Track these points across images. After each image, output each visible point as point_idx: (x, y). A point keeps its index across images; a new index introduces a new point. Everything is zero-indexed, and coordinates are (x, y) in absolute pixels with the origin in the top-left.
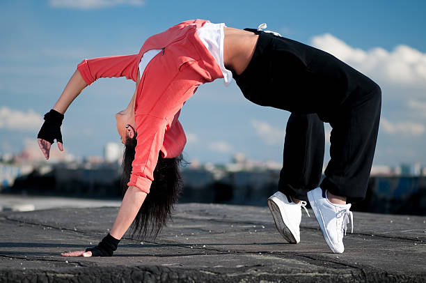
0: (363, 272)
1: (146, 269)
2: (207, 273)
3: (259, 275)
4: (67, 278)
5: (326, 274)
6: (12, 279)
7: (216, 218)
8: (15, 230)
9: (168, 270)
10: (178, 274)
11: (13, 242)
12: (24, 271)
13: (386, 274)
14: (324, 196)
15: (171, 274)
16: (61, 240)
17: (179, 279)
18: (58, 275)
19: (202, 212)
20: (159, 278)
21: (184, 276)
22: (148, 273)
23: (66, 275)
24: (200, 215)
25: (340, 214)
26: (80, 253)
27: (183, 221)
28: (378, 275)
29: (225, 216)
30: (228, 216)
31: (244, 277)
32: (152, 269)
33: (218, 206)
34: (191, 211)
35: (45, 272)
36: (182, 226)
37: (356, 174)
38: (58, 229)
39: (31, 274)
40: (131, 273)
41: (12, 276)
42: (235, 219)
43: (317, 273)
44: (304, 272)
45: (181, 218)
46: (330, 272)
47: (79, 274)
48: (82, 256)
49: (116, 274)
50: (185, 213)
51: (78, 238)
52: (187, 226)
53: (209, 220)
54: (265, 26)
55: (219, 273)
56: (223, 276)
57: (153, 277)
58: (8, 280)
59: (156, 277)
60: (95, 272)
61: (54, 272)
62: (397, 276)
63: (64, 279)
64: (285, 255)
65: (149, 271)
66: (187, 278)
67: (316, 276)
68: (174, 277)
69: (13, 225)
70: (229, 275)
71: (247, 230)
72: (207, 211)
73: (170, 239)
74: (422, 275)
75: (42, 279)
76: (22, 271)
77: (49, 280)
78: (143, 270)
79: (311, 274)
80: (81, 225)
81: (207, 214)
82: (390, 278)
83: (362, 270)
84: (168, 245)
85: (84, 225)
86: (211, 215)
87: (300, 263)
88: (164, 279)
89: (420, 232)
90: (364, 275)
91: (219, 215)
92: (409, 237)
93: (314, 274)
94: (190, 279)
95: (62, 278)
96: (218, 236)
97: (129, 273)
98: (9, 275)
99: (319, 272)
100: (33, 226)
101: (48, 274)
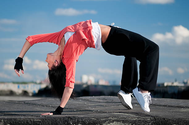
0: (155, 118)
1: (69, 118)
2: (93, 119)
3: (113, 119)
4: (38, 121)
5: (140, 119)
6: (17, 122)
7: (109, 101)
8: (26, 107)
9: (77, 118)
10: (82, 119)
11: (24, 110)
12: (22, 118)
13: (164, 119)
14: (139, 91)
15: (79, 119)
16: (43, 110)
17: (82, 121)
18: (35, 120)
19: (104, 99)
20: (74, 121)
21: (84, 120)
22: (70, 119)
23: (38, 120)
24: (103, 100)
25: (146, 97)
26: (48, 114)
27: (95, 102)
28: (161, 119)
29: (113, 100)
30: (114, 100)
31: (107, 120)
32: (71, 117)
33: (112, 97)
34: (100, 99)
35: (30, 119)
36: (94, 104)
37: (150, 81)
38: (44, 106)
39: (24, 120)
40: (63, 119)
41: (17, 121)
42: (116, 101)
43: (136, 119)
44: (131, 118)
45: (95, 101)
46: (142, 118)
47: (43, 119)
48: (49, 114)
49: (57, 119)
50: (97, 100)
51: (50, 109)
52: (96, 104)
53: (105, 102)
54: (114, 24)
55: (98, 119)
56: (99, 120)
57: (72, 120)
58: (15, 122)
59: (73, 121)
60: (49, 119)
61: (33, 119)
62: (169, 120)
63: (37, 121)
64: (128, 113)
65: (70, 118)
66: (85, 121)
67: (136, 120)
68: (80, 120)
69: (26, 105)
70: (101, 120)
71: (119, 105)
72: (106, 99)
73: (87, 109)
74: (179, 119)
75: (28, 122)
76: (21, 119)
77: (31, 122)
78: (68, 118)
79: (134, 119)
80: (53, 105)
81: (106, 100)
82: (166, 120)
83: (154, 117)
84: (85, 111)
85: (55, 105)
86: (107, 100)
87: (132, 115)
88: (76, 121)
89: (187, 104)
90: (155, 119)
91: (110, 100)
92: (181, 106)
93: (135, 119)
94: (86, 121)
95: (36, 121)
96: (106, 108)
97: (62, 119)
98: (16, 120)
99: (138, 118)
100: (34, 105)
101: (31, 120)
